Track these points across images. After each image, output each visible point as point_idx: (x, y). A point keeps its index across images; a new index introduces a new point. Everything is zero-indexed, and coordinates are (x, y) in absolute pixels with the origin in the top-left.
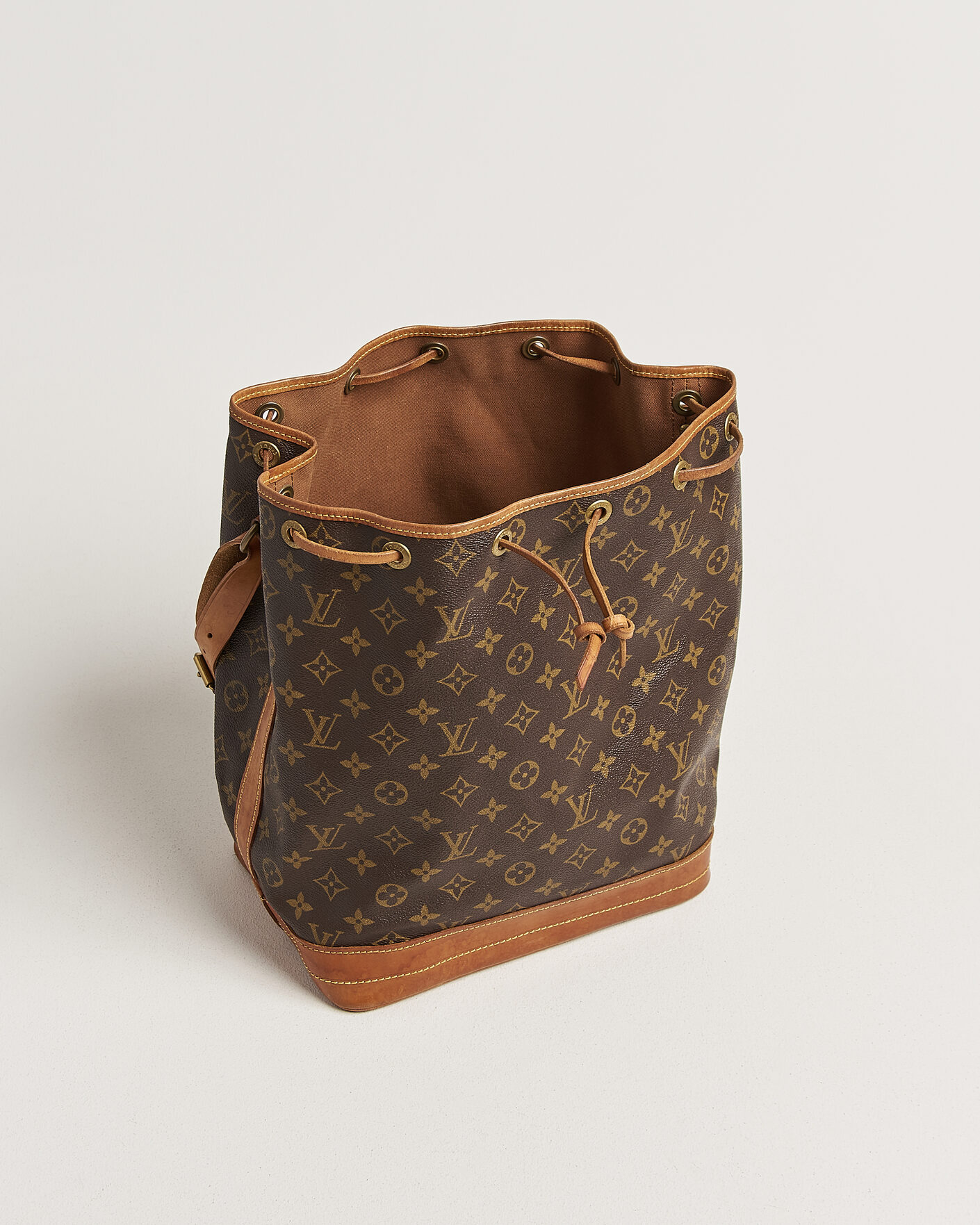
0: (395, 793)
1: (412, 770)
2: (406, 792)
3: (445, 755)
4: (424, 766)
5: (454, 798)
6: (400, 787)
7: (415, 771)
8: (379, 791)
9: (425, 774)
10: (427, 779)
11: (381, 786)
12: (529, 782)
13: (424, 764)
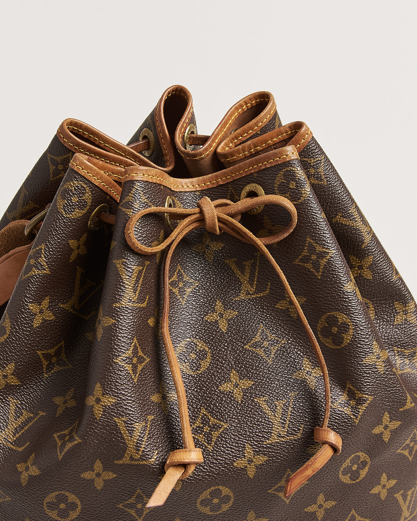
0: (67, 504)
1: (84, 479)
2: (79, 504)
3: (121, 462)
4: (98, 475)
5: (133, 512)
6: (72, 498)
7: (88, 480)
8: (49, 503)
9: (99, 484)
10: (102, 490)
11: (51, 497)
12: (220, 508)
13: (98, 473)
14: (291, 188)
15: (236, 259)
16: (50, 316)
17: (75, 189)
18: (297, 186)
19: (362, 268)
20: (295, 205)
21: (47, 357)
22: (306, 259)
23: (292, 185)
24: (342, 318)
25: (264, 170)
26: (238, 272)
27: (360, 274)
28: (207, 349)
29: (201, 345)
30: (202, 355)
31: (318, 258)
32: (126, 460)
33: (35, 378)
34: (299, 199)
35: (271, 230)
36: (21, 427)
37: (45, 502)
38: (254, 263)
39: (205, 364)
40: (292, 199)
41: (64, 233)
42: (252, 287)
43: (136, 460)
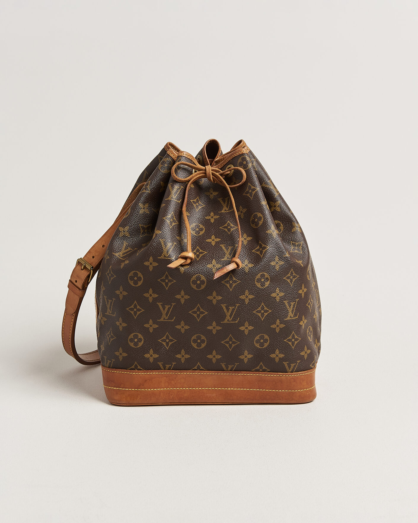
1: (145, 265)
2: (142, 278)
3: (160, 258)
6: (140, 274)
7: (147, 266)
9: (151, 268)
10: (152, 271)
11: (131, 274)
13: (151, 263)
14: (244, 164)
15: (222, 198)
16: (147, 212)
17: (167, 161)
18: (246, 163)
19: (275, 207)
20: (245, 170)
21: (143, 228)
22: (248, 192)
23: (245, 163)
24: (259, 215)
25: (234, 158)
26: (222, 203)
27: (275, 209)
28: (204, 228)
29: (201, 226)
30: (201, 230)
31: (252, 191)
32: (162, 257)
33: (136, 236)
34: (247, 168)
35: (235, 182)
36: (126, 253)
37: (129, 276)
38: (229, 198)
39: (201, 233)
40: (244, 168)
41: (159, 178)
42: (227, 208)
43: (166, 257)
